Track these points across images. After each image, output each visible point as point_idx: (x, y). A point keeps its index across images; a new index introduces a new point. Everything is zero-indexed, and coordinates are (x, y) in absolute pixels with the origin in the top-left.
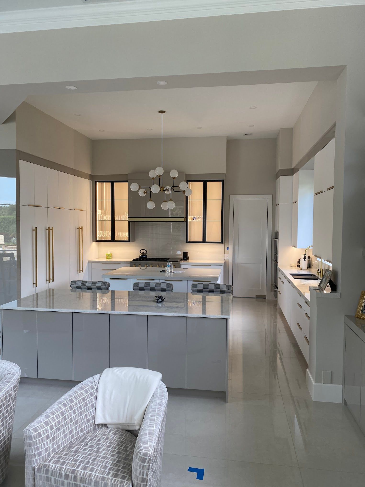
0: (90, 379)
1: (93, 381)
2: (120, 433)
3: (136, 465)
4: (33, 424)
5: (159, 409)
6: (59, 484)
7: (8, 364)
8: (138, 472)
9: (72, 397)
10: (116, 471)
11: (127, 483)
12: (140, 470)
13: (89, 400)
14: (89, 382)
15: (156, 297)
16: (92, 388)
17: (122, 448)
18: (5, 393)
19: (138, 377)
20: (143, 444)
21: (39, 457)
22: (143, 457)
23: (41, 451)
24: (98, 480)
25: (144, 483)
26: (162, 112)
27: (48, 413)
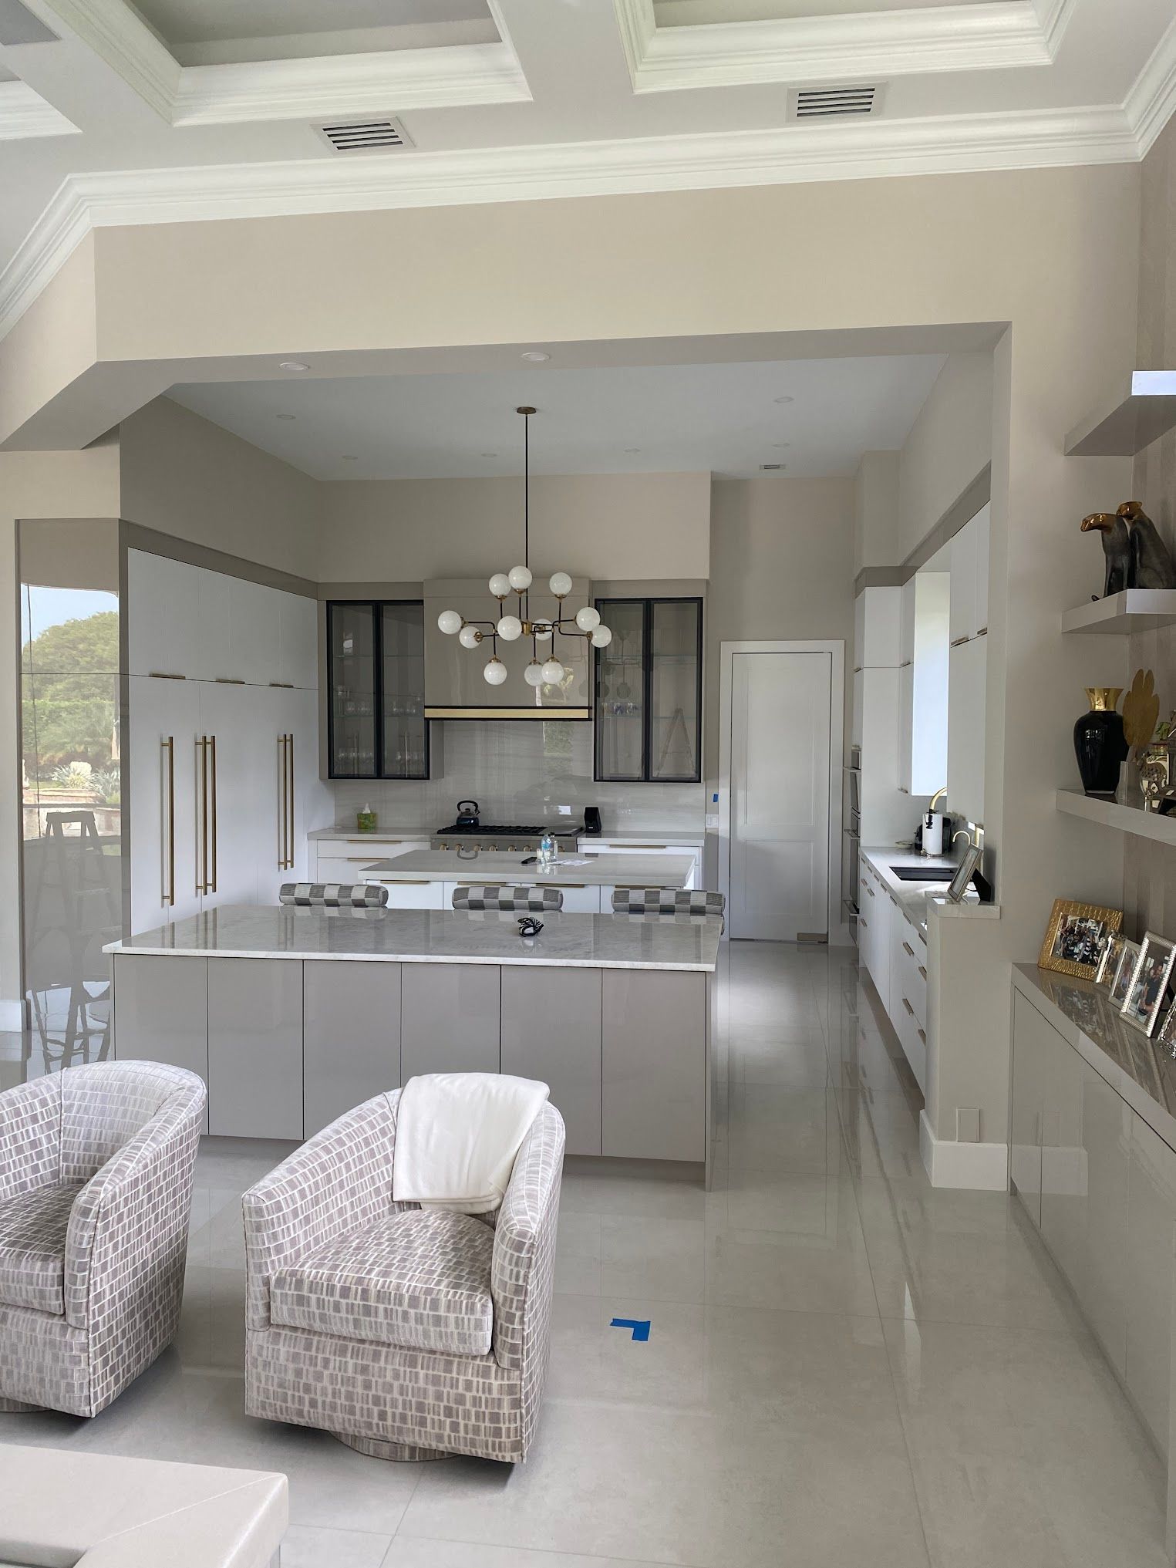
0: (379, 1099)
1: (385, 1104)
2: (454, 1218)
3: (502, 1257)
4: (261, 1184)
5: (546, 1153)
6: (329, 1310)
7: (173, 1070)
8: (508, 1272)
9: (341, 1135)
10: (455, 1278)
11: (482, 1298)
12: (510, 1268)
13: (378, 1146)
14: (377, 1104)
15: (520, 921)
16: (385, 1117)
17: (464, 1241)
18: (181, 1128)
19: (494, 1091)
20: (517, 1215)
21: (277, 1255)
22: (517, 1238)
23: (282, 1243)
24: (417, 1294)
25: (518, 1296)
26: (527, 411)
27: (292, 1164)
